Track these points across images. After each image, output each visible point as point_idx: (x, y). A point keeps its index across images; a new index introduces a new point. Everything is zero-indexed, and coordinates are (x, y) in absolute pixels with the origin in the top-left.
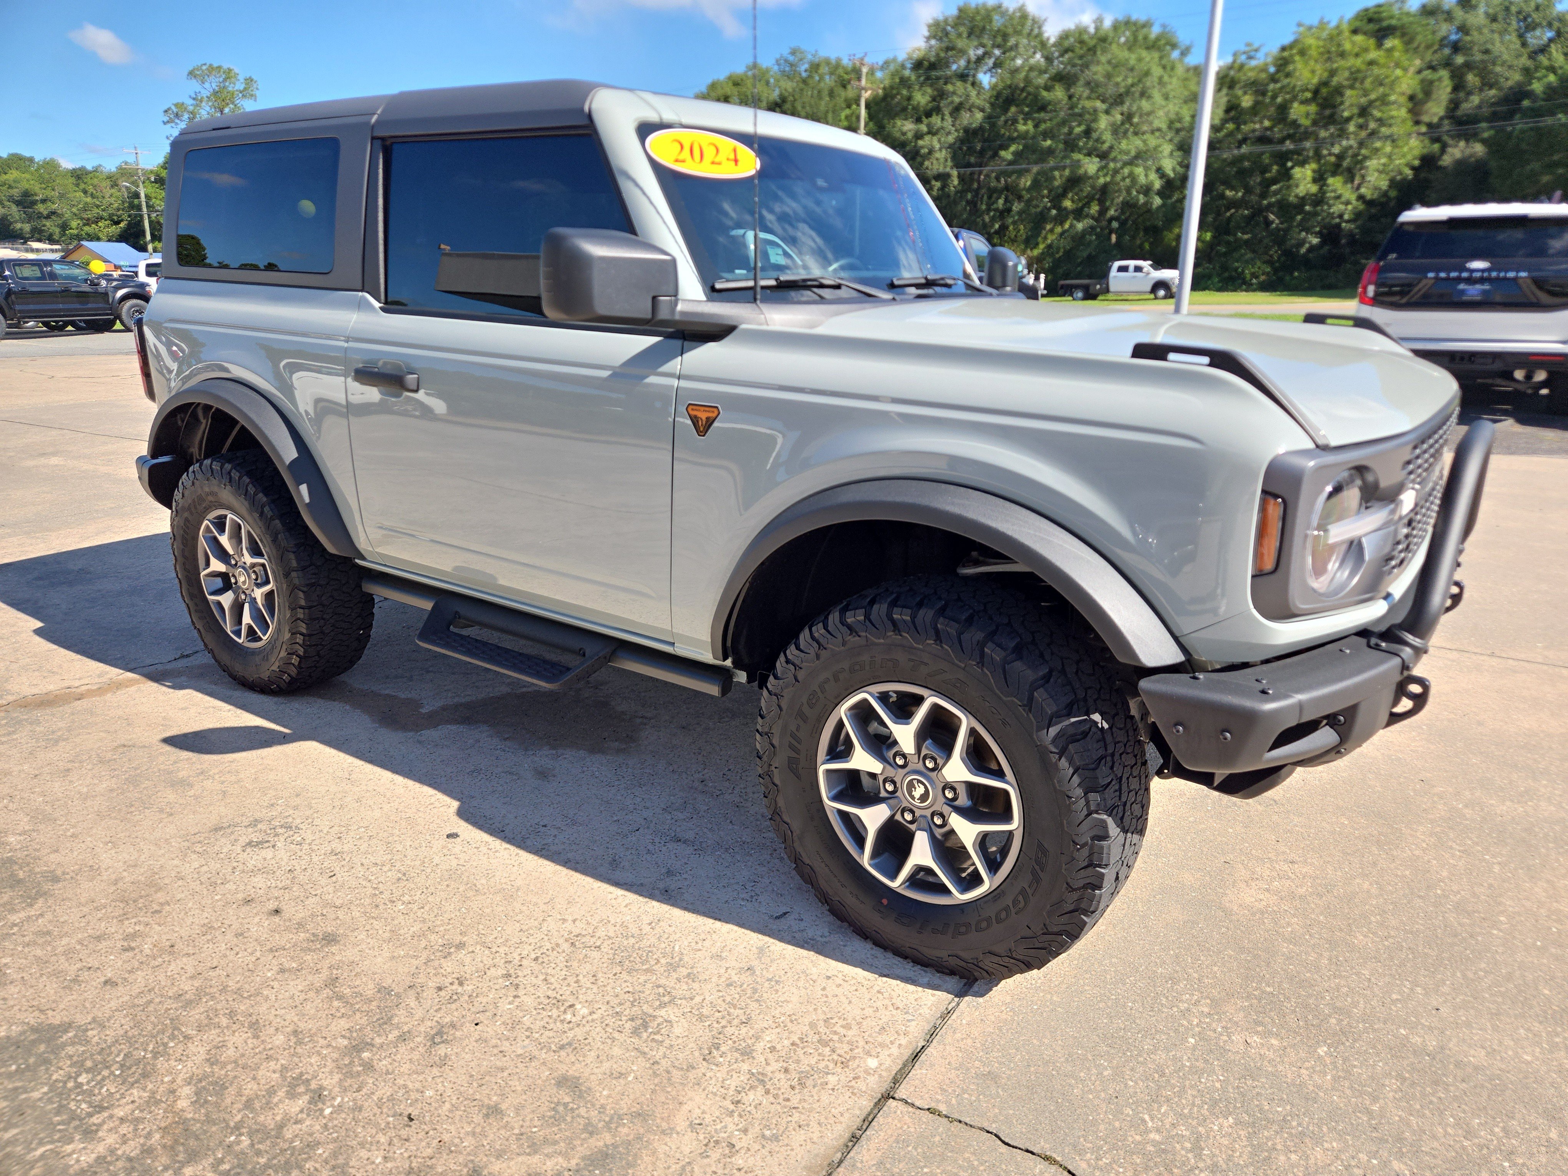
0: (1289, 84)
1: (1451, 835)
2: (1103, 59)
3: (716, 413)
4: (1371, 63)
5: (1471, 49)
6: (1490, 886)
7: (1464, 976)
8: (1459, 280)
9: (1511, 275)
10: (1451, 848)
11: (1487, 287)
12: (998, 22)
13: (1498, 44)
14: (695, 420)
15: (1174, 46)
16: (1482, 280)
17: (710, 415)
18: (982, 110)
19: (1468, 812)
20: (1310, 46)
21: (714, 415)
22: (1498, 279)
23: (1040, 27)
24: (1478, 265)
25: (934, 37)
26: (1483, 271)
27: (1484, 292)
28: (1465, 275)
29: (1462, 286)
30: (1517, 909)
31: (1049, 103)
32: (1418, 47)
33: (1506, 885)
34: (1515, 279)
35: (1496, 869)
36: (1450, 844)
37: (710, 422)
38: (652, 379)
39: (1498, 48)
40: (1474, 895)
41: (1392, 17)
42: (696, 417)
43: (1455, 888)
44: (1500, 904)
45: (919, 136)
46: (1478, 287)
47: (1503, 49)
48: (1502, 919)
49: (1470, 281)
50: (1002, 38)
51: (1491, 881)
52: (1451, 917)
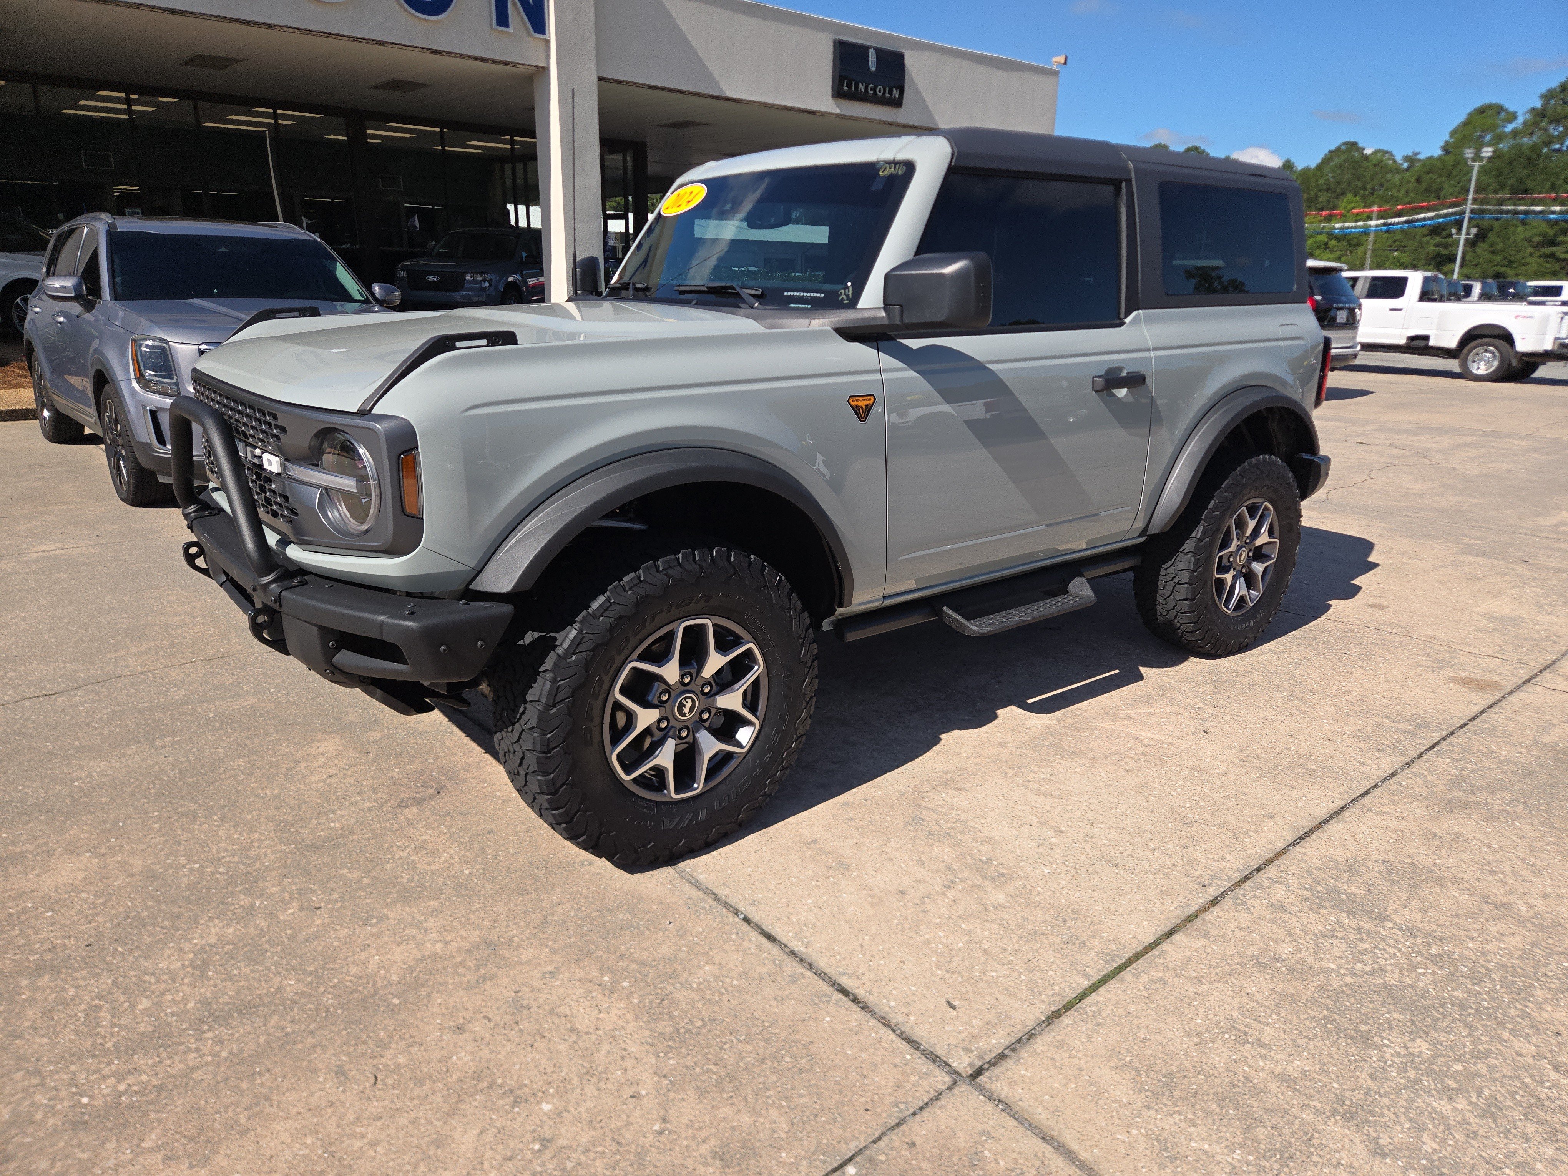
1: (242, 867)
6: (179, 844)
7: (161, 779)
10: (233, 856)
19: (245, 901)
30: (149, 838)
33: (166, 851)
35: (183, 861)
36: (236, 859)
40: (189, 831)
43: (205, 827)
44: (163, 836)
48: (156, 826)
51: (181, 848)
52: (193, 806)
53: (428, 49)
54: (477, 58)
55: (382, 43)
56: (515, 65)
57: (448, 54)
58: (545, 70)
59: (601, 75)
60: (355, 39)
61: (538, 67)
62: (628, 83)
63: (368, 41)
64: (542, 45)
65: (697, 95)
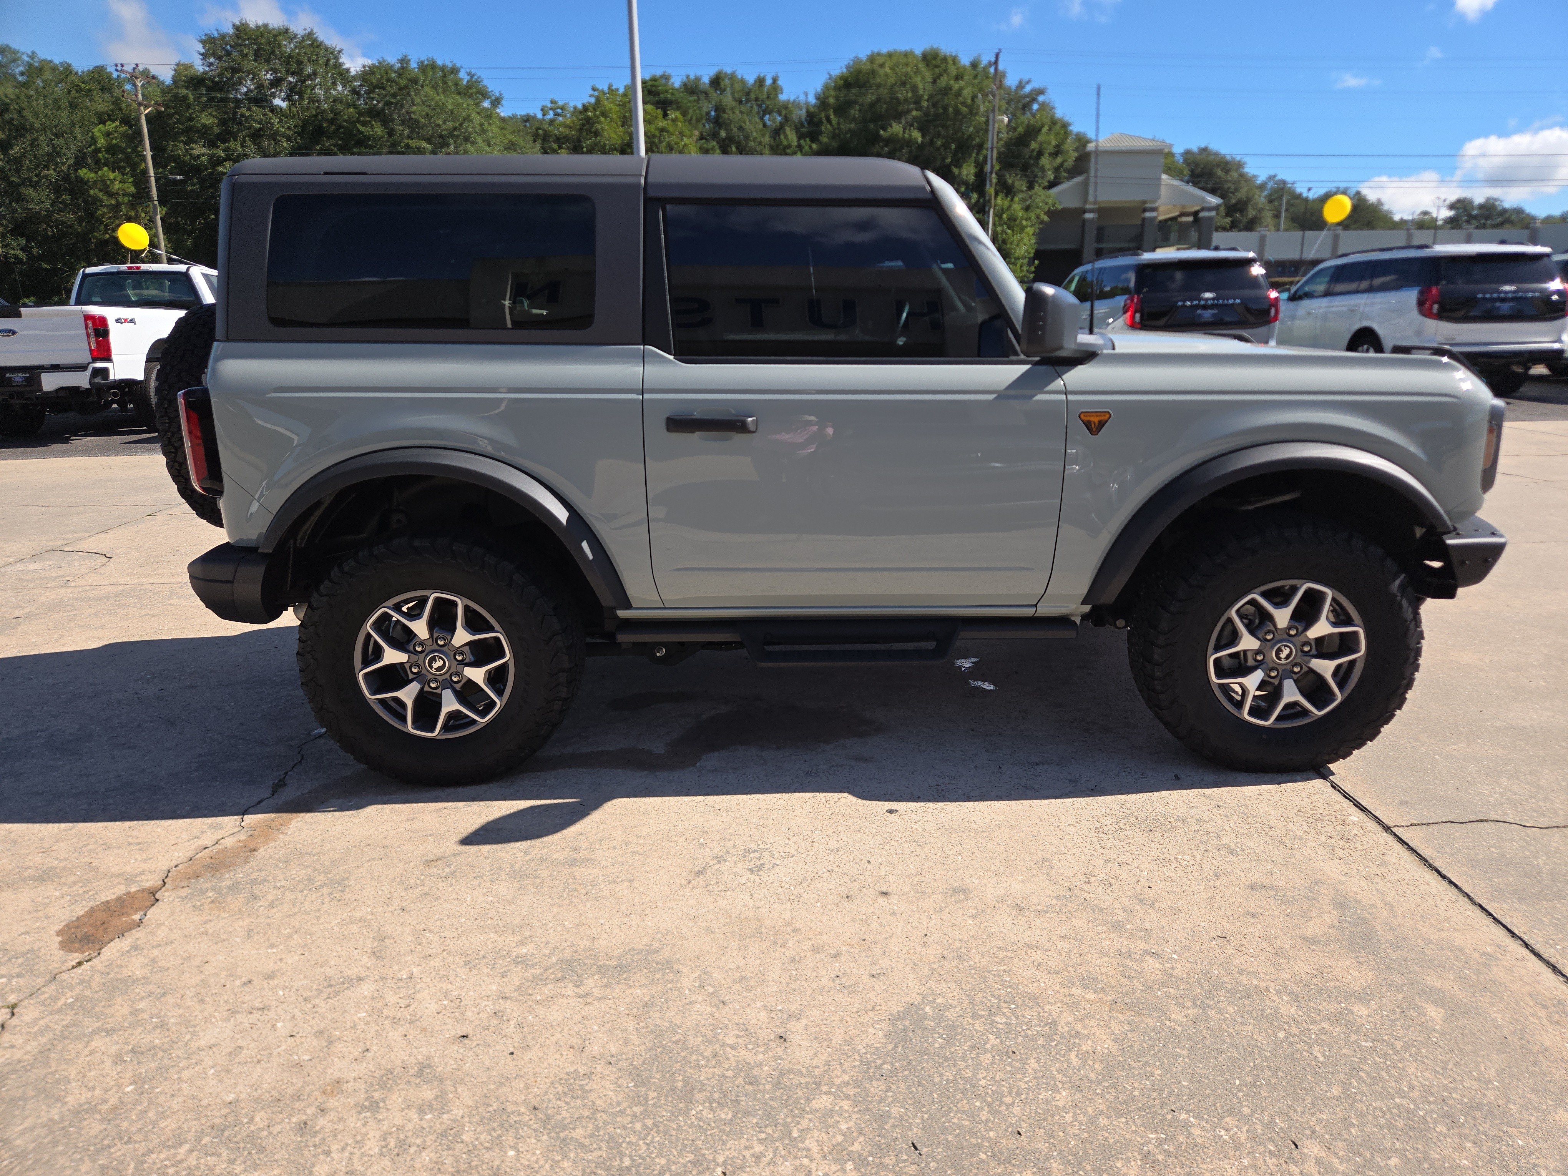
0: (600, 141)
2: (417, 100)
3: (1108, 416)
4: (663, 130)
5: (729, 125)
8: (1198, 307)
9: (1231, 302)
11: (1214, 311)
12: (288, 48)
13: (748, 123)
14: (1088, 425)
15: (485, 95)
16: (1212, 307)
17: (1102, 418)
18: (289, 139)
20: (611, 109)
21: (1106, 418)
22: (1223, 305)
23: (336, 58)
24: (1208, 295)
25: (214, 55)
26: (1213, 299)
27: (1214, 315)
28: (1202, 303)
29: (1199, 311)
31: (369, 138)
32: (691, 119)
34: (1232, 305)
37: (1102, 424)
38: (1040, 397)
39: (748, 126)
41: (667, 92)
42: (1089, 421)
45: (217, 162)
46: (1210, 311)
47: (752, 127)
49: (1205, 307)
50: (294, 64)
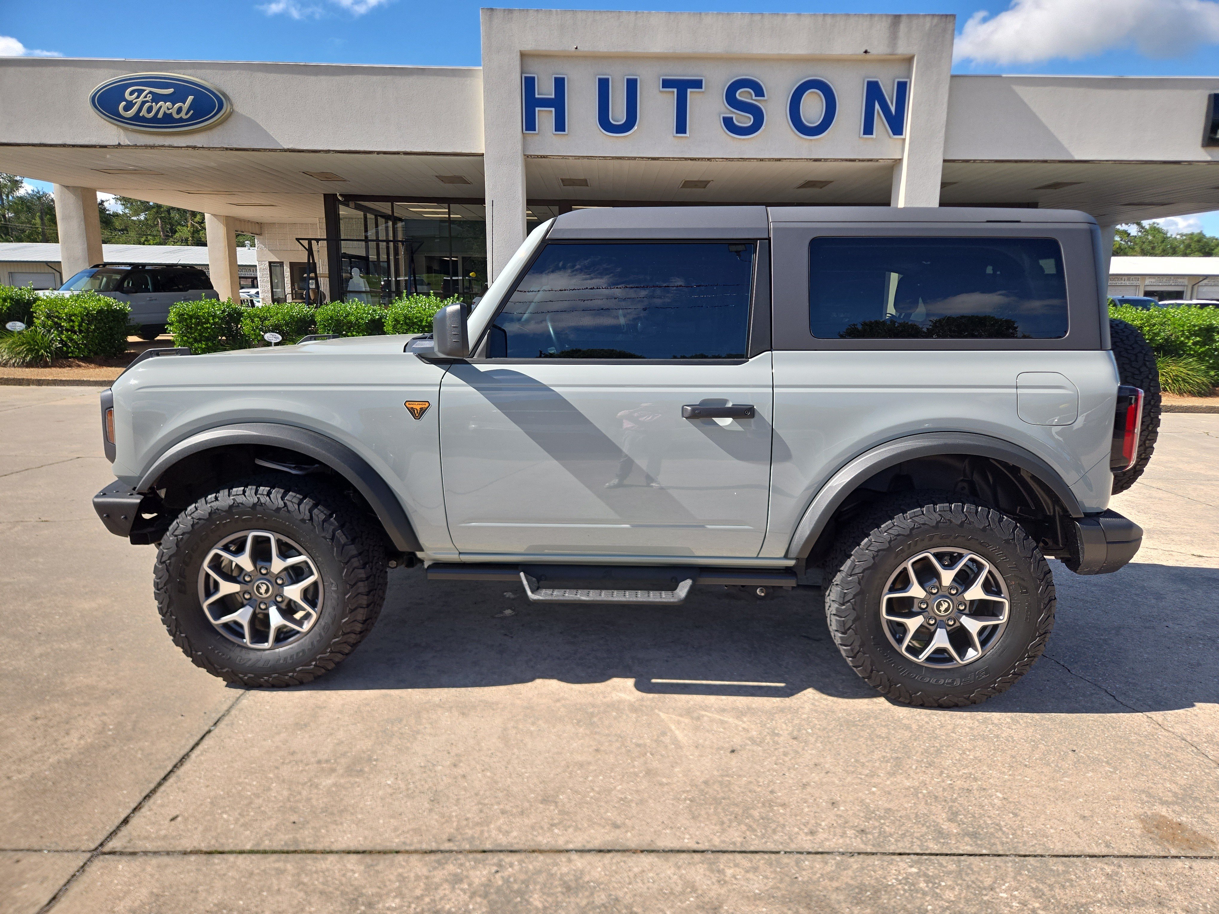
53: (811, 159)
54: (846, 160)
55: (779, 160)
56: (877, 160)
57: (826, 160)
58: (901, 160)
59: (947, 158)
60: (762, 160)
61: (896, 160)
62: (975, 161)
63: (770, 160)
64: (901, 142)
65: (1045, 161)
